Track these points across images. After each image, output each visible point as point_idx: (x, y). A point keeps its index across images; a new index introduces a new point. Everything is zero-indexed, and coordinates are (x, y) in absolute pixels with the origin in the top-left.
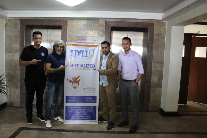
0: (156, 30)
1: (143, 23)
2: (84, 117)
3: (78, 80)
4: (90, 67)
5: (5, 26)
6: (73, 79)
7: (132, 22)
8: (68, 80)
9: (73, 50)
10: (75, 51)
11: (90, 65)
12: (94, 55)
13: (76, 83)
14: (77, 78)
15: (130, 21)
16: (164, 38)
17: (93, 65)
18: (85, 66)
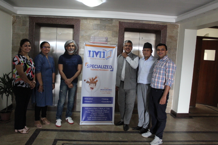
0: (169, 32)
1: (156, 25)
2: (100, 118)
3: (95, 80)
4: (107, 68)
5: (13, 24)
6: (90, 80)
7: (145, 24)
8: (85, 80)
9: (91, 51)
10: (92, 51)
11: (108, 66)
12: (111, 57)
13: (93, 84)
14: (95, 79)
15: (144, 22)
16: (176, 41)
17: (110, 66)
18: (103, 67)
